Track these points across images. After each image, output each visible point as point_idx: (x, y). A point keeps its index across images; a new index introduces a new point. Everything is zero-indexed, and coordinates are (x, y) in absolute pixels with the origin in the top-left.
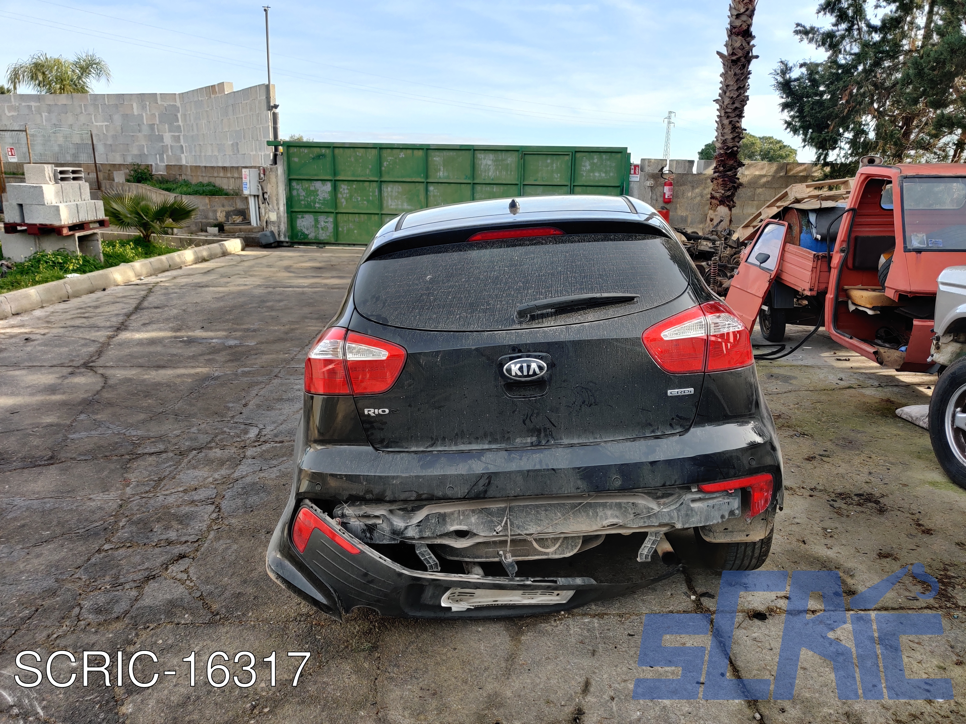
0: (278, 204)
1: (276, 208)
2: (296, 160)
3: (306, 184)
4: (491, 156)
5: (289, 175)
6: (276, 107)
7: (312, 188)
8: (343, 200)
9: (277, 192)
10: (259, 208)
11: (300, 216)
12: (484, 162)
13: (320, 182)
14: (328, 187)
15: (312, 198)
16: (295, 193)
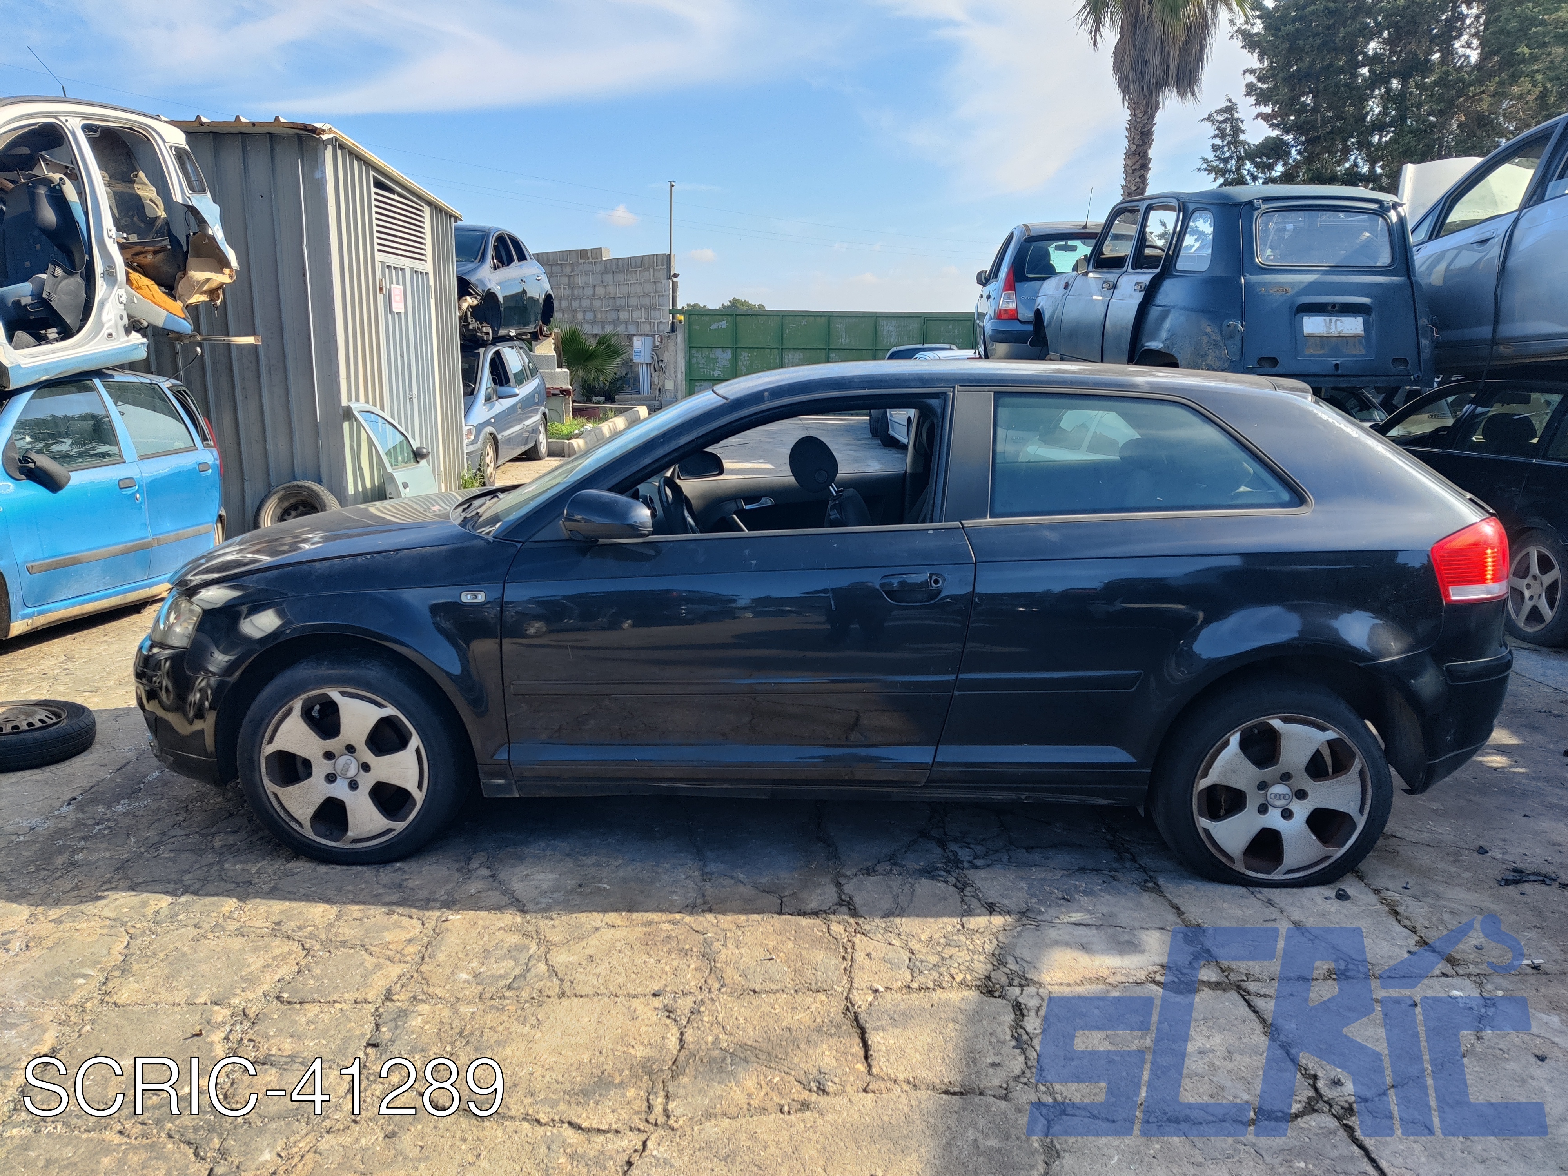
0: (675, 372)
1: (673, 375)
2: (697, 327)
3: (706, 352)
4: (894, 323)
5: (689, 342)
6: (676, 276)
7: (712, 356)
8: (743, 368)
9: (676, 360)
10: (651, 376)
11: (698, 384)
12: (886, 329)
13: (720, 350)
14: (729, 354)
15: (712, 365)
16: (694, 361)
